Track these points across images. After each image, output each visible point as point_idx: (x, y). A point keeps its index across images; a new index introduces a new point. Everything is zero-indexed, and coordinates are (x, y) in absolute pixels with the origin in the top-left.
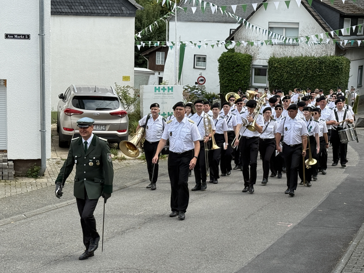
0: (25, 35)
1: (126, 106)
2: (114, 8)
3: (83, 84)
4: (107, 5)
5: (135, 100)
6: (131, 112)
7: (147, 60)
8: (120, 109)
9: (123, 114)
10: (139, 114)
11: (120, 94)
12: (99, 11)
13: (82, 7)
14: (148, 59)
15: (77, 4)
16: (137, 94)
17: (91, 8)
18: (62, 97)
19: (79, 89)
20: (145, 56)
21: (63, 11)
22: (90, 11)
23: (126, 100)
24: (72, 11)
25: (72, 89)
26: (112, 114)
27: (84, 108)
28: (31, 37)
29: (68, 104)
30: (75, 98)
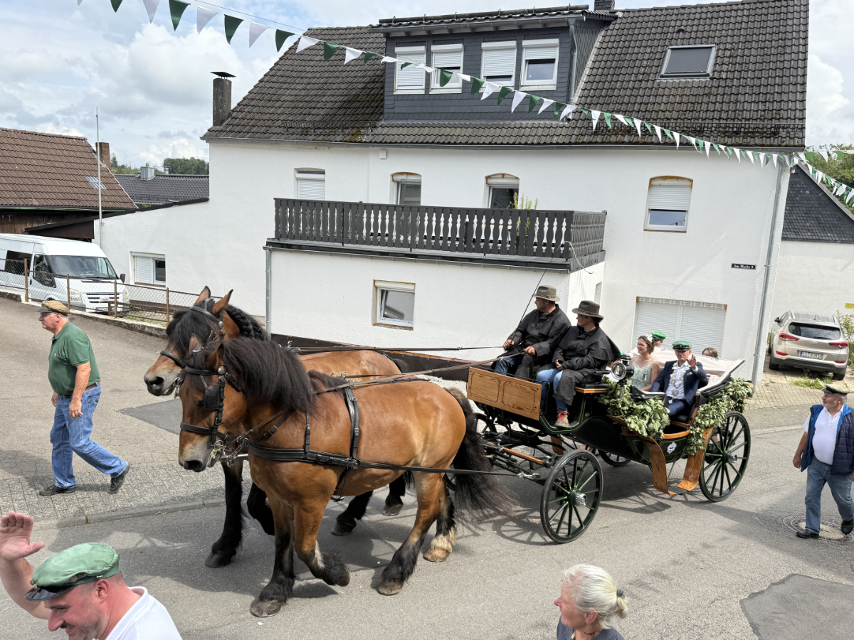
0: (751, 266)
1: (846, 335)
2: (845, 235)
3: (803, 310)
4: (838, 232)
8: (841, 340)
9: (844, 345)
11: (842, 322)
12: (827, 238)
13: (809, 234)
15: (805, 231)
17: (819, 234)
18: (778, 321)
19: (797, 315)
21: (789, 236)
22: (817, 237)
23: (847, 328)
24: (798, 237)
25: (789, 314)
26: (831, 344)
27: (800, 335)
28: (757, 268)
29: (785, 329)
30: (793, 324)
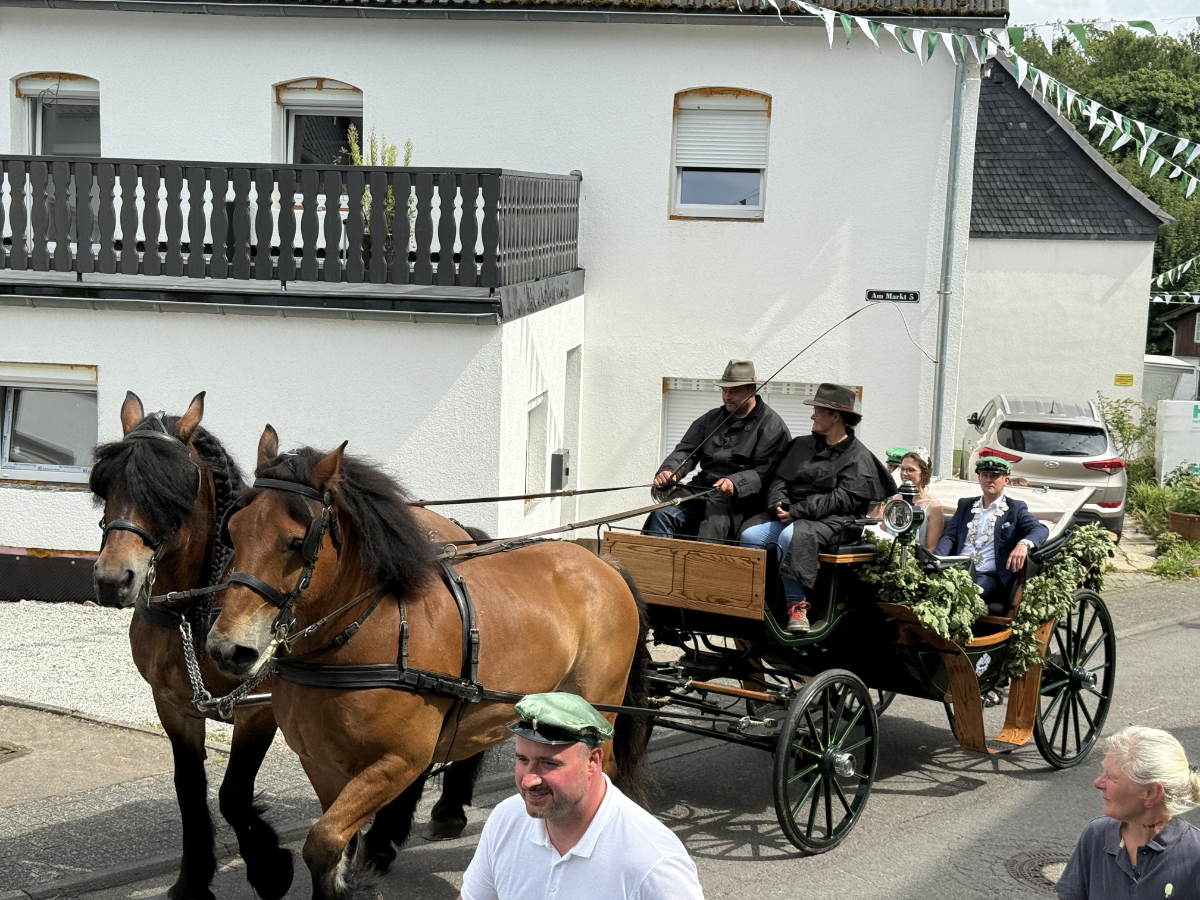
0: (907, 294)
1: (1120, 445)
2: (1107, 221)
3: (1024, 392)
4: (1091, 215)
5: (1142, 432)
6: (1132, 459)
7: (1174, 331)
8: (1108, 456)
9: (1115, 466)
10: (1152, 466)
11: (1109, 417)
12: (1070, 230)
13: (1032, 221)
14: (1176, 329)
15: (1021, 214)
16: (1150, 420)
17: (1052, 221)
18: (976, 421)
19: (1015, 405)
20: (1167, 321)
21: (989, 229)
22: (1049, 229)
23: (1121, 430)
24: (1010, 229)
25: (998, 404)
26: (1087, 465)
27: (1023, 450)
28: (922, 297)
29: (990, 438)
30: (1006, 425)
